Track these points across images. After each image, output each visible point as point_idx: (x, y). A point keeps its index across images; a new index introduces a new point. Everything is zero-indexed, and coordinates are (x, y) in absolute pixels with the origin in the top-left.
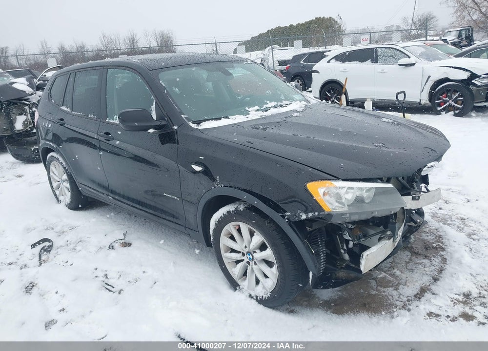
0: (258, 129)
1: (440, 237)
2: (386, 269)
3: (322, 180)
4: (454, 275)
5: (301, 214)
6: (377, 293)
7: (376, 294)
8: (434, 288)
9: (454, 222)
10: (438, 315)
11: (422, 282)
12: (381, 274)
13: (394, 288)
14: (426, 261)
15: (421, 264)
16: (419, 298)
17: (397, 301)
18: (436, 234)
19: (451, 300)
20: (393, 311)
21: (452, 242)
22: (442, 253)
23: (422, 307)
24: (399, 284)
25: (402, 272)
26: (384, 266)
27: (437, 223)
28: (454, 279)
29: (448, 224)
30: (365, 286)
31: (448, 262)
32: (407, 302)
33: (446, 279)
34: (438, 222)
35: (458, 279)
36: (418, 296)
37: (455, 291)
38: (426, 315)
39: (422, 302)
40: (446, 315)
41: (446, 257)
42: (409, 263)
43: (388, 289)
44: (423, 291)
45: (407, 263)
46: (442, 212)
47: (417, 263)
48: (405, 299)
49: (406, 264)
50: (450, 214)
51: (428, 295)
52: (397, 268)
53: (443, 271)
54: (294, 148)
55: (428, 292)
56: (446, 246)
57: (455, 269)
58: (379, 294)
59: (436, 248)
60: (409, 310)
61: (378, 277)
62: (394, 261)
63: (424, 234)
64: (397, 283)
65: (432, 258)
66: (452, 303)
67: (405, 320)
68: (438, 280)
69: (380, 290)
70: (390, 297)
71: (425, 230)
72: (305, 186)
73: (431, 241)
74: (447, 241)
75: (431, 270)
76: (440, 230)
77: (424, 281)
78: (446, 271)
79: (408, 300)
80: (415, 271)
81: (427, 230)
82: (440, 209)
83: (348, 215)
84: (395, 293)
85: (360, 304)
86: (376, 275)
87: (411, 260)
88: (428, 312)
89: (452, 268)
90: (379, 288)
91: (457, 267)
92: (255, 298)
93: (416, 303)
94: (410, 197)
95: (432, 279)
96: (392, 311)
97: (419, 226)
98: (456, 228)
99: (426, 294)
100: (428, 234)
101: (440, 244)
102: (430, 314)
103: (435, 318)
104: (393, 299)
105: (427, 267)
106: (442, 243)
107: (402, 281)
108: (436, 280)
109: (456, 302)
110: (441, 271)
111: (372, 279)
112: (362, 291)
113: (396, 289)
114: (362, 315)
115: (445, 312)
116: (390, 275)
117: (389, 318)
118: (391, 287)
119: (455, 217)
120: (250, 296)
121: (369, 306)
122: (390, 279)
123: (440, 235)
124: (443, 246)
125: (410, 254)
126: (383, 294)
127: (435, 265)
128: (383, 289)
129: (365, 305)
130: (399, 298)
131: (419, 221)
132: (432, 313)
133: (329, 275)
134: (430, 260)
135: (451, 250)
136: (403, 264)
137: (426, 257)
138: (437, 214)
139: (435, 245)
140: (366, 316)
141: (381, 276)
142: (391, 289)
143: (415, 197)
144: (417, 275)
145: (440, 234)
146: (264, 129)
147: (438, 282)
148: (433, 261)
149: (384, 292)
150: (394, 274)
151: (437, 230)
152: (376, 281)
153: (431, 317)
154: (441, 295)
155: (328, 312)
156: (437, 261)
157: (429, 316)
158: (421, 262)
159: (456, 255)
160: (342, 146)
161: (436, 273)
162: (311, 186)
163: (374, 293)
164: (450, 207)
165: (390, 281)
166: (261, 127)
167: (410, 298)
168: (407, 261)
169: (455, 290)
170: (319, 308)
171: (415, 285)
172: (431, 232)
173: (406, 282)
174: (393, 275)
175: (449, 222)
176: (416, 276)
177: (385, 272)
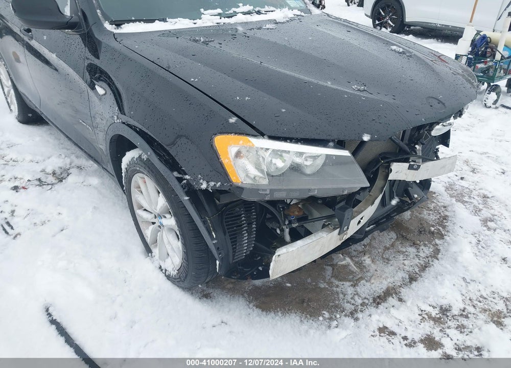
0: (196, 41)
1: (445, 218)
2: (355, 253)
3: (236, 133)
4: (439, 277)
5: (201, 181)
6: (327, 286)
7: (325, 288)
8: (404, 292)
9: (472, 200)
10: (393, 333)
11: (391, 280)
12: (344, 259)
13: (352, 283)
14: (412, 250)
15: (403, 253)
16: (378, 304)
17: (348, 302)
18: (442, 214)
19: (420, 313)
20: (336, 317)
21: (457, 228)
22: (437, 241)
23: (375, 317)
24: (362, 278)
25: (373, 262)
26: (353, 249)
27: (449, 199)
28: (437, 282)
29: (463, 201)
30: (317, 273)
31: (440, 256)
32: (359, 307)
33: (426, 281)
34: (451, 196)
35: (441, 284)
36: (378, 300)
37: (431, 301)
38: (376, 330)
39: (379, 311)
40: (403, 335)
41: (441, 248)
42: (388, 249)
43: (344, 283)
44: (389, 293)
45: (386, 249)
46: (463, 183)
47: (399, 252)
48: (360, 301)
49: (385, 251)
50: (472, 187)
51: (392, 301)
52: (370, 254)
53: (427, 269)
54: (224, 76)
55: (394, 295)
56: (448, 231)
57: (446, 268)
58: (329, 288)
59: (433, 233)
60: (357, 319)
61: (339, 263)
62: (370, 244)
63: (425, 212)
64: (360, 276)
65: (422, 247)
66: (421, 318)
67: (344, 334)
68: (415, 281)
69: (332, 283)
70: (341, 296)
71: (429, 206)
72: (212, 139)
73: (430, 223)
74: (452, 225)
75: (412, 264)
76: (449, 209)
77: (396, 278)
78: (432, 269)
79: (363, 304)
80: (391, 262)
81: (432, 206)
82: (462, 178)
83: (268, 192)
84: (350, 291)
85: (297, 300)
86: (337, 260)
87: (393, 245)
88: (381, 326)
89: (442, 265)
90: (333, 280)
91: (448, 266)
92: (164, 271)
93: (372, 310)
94: (407, 165)
95: (407, 277)
96: (334, 317)
97: (414, 203)
98: (471, 209)
99: (391, 298)
100: (431, 212)
101: (441, 228)
102: (383, 330)
103: (388, 336)
104: (343, 299)
105: (410, 258)
106: (444, 227)
107: (369, 274)
108: (412, 279)
109: (425, 317)
110: (424, 268)
111: (330, 265)
112: (309, 280)
113: (354, 286)
114: (293, 316)
115: (403, 330)
116: (356, 263)
117: (324, 327)
118: (350, 281)
119: (477, 193)
120: (160, 267)
121: (308, 305)
122: (352, 269)
123: (446, 216)
124: (443, 233)
125: (396, 237)
126: (335, 289)
127: (421, 258)
128: (337, 282)
129: (303, 302)
130: (352, 298)
131: (416, 196)
132: (387, 328)
133: (259, 258)
134: (418, 249)
135: (451, 239)
136: (380, 250)
137: (414, 244)
138: (455, 184)
139: (433, 229)
140: (298, 318)
141: (344, 263)
142: (348, 284)
143: (414, 165)
144: (391, 268)
145: (447, 213)
146: (205, 43)
147: (414, 284)
148: (421, 252)
149: (337, 286)
150: (362, 263)
151: (445, 207)
152: (333, 269)
153: (382, 334)
154: (409, 303)
155: (251, 306)
156: (426, 251)
157: (380, 333)
158: (404, 250)
159: (454, 249)
160: (298, 80)
161: (417, 270)
162: (220, 141)
163: (322, 286)
164: (476, 177)
165: (352, 272)
166: (202, 40)
167: (366, 301)
168: (388, 246)
169: (431, 299)
170: (244, 297)
171: (382, 283)
172: (435, 210)
173: (371, 277)
174: (360, 265)
175: (466, 199)
176: (389, 269)
177: (351, 258)
